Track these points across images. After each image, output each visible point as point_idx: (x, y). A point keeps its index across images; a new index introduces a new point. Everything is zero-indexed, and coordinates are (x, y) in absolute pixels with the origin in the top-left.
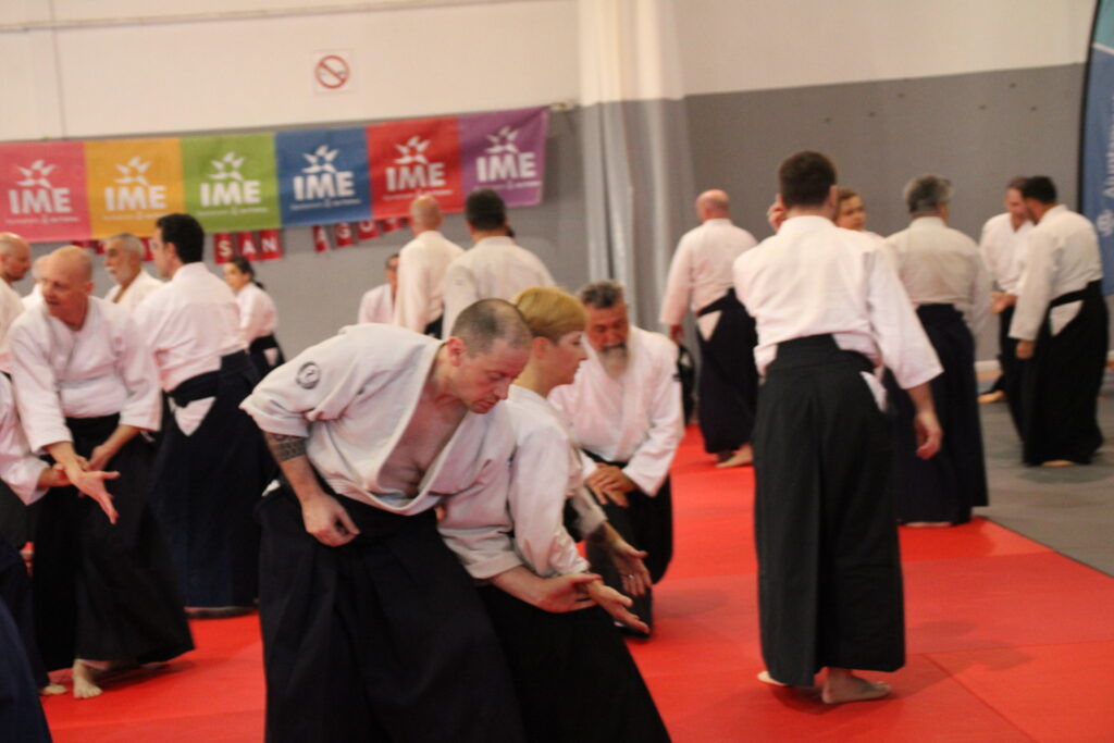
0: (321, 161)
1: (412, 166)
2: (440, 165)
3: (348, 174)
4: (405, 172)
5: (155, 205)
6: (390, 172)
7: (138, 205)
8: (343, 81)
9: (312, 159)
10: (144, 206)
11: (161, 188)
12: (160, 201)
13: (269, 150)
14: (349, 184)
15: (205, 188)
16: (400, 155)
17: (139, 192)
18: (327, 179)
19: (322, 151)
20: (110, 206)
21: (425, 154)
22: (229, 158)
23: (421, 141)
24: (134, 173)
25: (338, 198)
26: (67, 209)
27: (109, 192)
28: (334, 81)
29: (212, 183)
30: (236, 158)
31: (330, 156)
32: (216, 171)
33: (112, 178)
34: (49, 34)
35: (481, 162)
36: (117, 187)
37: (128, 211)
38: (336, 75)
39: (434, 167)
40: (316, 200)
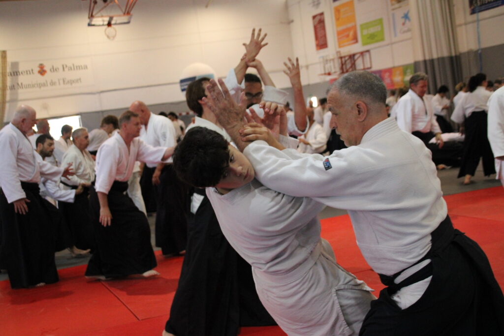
11: (400, 77)
12: (400, 80)
24: (397, 74)
29: (406, 76)
32: (406, 73)
34: (391, 45)
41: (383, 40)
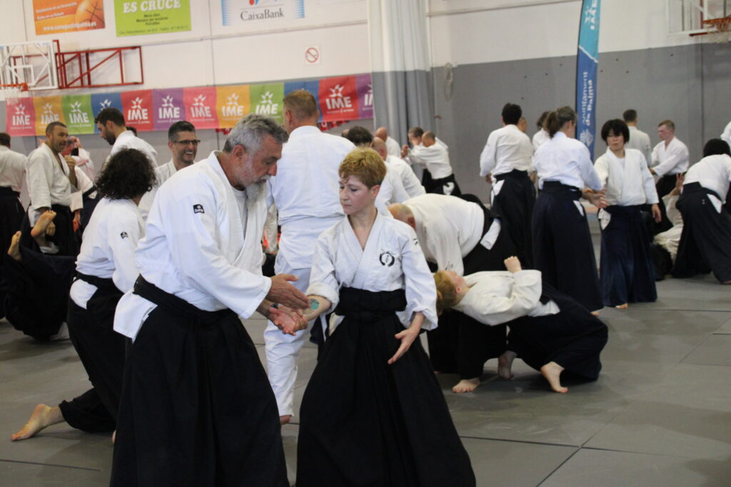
1: (336, 98)
2: (348, 98)
4: (333, 100)
5: (239, 114)
6: (328, 101)
7: (233, 114)
8: (316, 59)
10: (235, 115)
11: (242, 107)
13: (282, 90)
15: (258, 107)
16: (332, 93)
17: (234, 108)
20: (224, 115)
22: (267, 94)
23: (340, 86)
24: (233, 100)
26: (210, 116)
27: (223, 109)
28: (312, 59)
29: (261, 104)
30: (270, 93)
32: (263, 100)
33: (225, 102)
34: (209, 41)
35: (366, 96)
36: (226, 106)
37: (230, 117)
38: (314, 56)
39: (346, 99)
41: (186, 27)
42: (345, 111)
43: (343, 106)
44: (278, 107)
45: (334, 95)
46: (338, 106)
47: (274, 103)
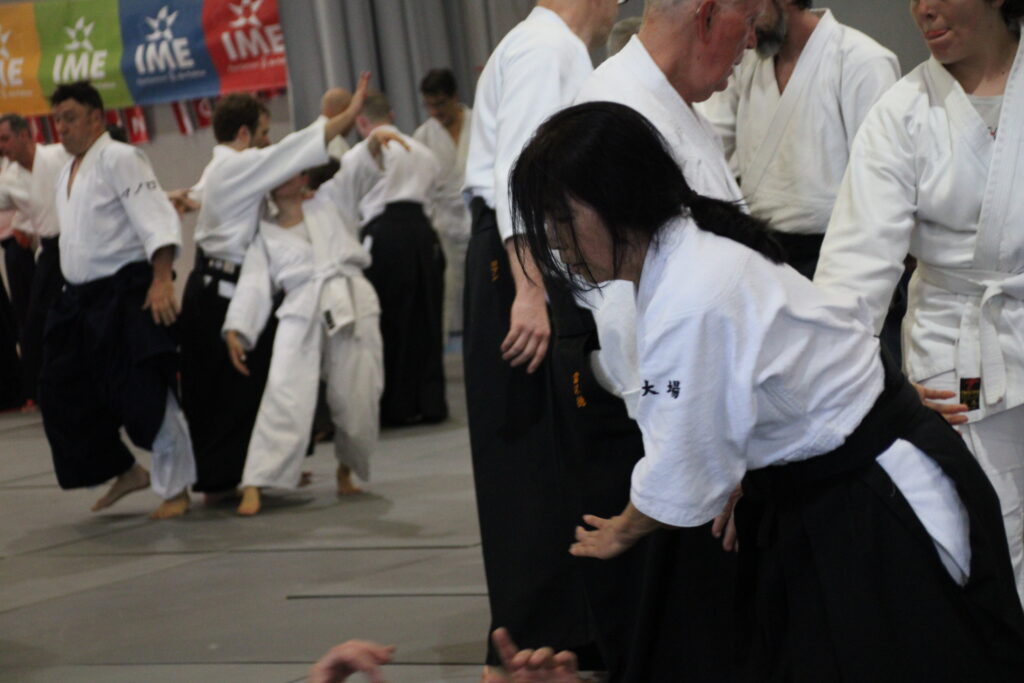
0: (163, 26)
1: (247, 29)
2: (276, 28)
3: (183, 42)
4: (240, 36)
6: (226, 37)
9: (155, 24)
11: (20, 61)
12: (16, 77)
13: (113, 14)
14: (186, 53)
15: (59, 60)
16: (234, 17)
18: (164, 47)
19: (163, 13)
21: (258, 14)
22: (80, 24)
25: (178, 71)
29: (65, 54)
30: (86, 24)
31: (171, 20)
32: (70, 41)
39: (270, 30)
40: (157, 72)
42: (273, 62)
43: (266, 50)
44: (107, 60)
45: (240, 22)
46: (255, 52)
47: (97, 47)
